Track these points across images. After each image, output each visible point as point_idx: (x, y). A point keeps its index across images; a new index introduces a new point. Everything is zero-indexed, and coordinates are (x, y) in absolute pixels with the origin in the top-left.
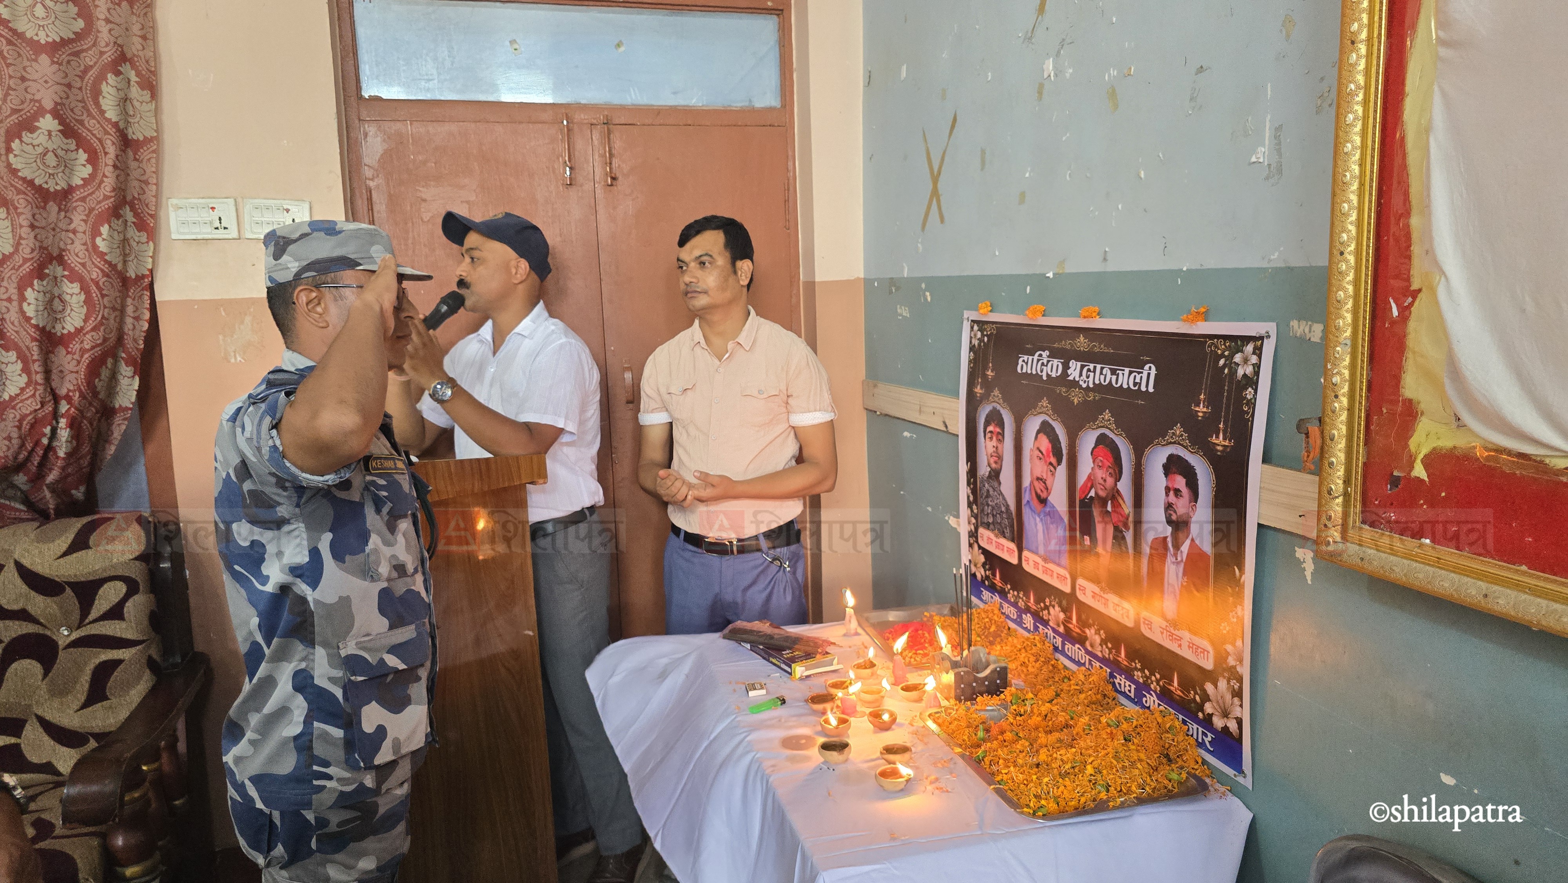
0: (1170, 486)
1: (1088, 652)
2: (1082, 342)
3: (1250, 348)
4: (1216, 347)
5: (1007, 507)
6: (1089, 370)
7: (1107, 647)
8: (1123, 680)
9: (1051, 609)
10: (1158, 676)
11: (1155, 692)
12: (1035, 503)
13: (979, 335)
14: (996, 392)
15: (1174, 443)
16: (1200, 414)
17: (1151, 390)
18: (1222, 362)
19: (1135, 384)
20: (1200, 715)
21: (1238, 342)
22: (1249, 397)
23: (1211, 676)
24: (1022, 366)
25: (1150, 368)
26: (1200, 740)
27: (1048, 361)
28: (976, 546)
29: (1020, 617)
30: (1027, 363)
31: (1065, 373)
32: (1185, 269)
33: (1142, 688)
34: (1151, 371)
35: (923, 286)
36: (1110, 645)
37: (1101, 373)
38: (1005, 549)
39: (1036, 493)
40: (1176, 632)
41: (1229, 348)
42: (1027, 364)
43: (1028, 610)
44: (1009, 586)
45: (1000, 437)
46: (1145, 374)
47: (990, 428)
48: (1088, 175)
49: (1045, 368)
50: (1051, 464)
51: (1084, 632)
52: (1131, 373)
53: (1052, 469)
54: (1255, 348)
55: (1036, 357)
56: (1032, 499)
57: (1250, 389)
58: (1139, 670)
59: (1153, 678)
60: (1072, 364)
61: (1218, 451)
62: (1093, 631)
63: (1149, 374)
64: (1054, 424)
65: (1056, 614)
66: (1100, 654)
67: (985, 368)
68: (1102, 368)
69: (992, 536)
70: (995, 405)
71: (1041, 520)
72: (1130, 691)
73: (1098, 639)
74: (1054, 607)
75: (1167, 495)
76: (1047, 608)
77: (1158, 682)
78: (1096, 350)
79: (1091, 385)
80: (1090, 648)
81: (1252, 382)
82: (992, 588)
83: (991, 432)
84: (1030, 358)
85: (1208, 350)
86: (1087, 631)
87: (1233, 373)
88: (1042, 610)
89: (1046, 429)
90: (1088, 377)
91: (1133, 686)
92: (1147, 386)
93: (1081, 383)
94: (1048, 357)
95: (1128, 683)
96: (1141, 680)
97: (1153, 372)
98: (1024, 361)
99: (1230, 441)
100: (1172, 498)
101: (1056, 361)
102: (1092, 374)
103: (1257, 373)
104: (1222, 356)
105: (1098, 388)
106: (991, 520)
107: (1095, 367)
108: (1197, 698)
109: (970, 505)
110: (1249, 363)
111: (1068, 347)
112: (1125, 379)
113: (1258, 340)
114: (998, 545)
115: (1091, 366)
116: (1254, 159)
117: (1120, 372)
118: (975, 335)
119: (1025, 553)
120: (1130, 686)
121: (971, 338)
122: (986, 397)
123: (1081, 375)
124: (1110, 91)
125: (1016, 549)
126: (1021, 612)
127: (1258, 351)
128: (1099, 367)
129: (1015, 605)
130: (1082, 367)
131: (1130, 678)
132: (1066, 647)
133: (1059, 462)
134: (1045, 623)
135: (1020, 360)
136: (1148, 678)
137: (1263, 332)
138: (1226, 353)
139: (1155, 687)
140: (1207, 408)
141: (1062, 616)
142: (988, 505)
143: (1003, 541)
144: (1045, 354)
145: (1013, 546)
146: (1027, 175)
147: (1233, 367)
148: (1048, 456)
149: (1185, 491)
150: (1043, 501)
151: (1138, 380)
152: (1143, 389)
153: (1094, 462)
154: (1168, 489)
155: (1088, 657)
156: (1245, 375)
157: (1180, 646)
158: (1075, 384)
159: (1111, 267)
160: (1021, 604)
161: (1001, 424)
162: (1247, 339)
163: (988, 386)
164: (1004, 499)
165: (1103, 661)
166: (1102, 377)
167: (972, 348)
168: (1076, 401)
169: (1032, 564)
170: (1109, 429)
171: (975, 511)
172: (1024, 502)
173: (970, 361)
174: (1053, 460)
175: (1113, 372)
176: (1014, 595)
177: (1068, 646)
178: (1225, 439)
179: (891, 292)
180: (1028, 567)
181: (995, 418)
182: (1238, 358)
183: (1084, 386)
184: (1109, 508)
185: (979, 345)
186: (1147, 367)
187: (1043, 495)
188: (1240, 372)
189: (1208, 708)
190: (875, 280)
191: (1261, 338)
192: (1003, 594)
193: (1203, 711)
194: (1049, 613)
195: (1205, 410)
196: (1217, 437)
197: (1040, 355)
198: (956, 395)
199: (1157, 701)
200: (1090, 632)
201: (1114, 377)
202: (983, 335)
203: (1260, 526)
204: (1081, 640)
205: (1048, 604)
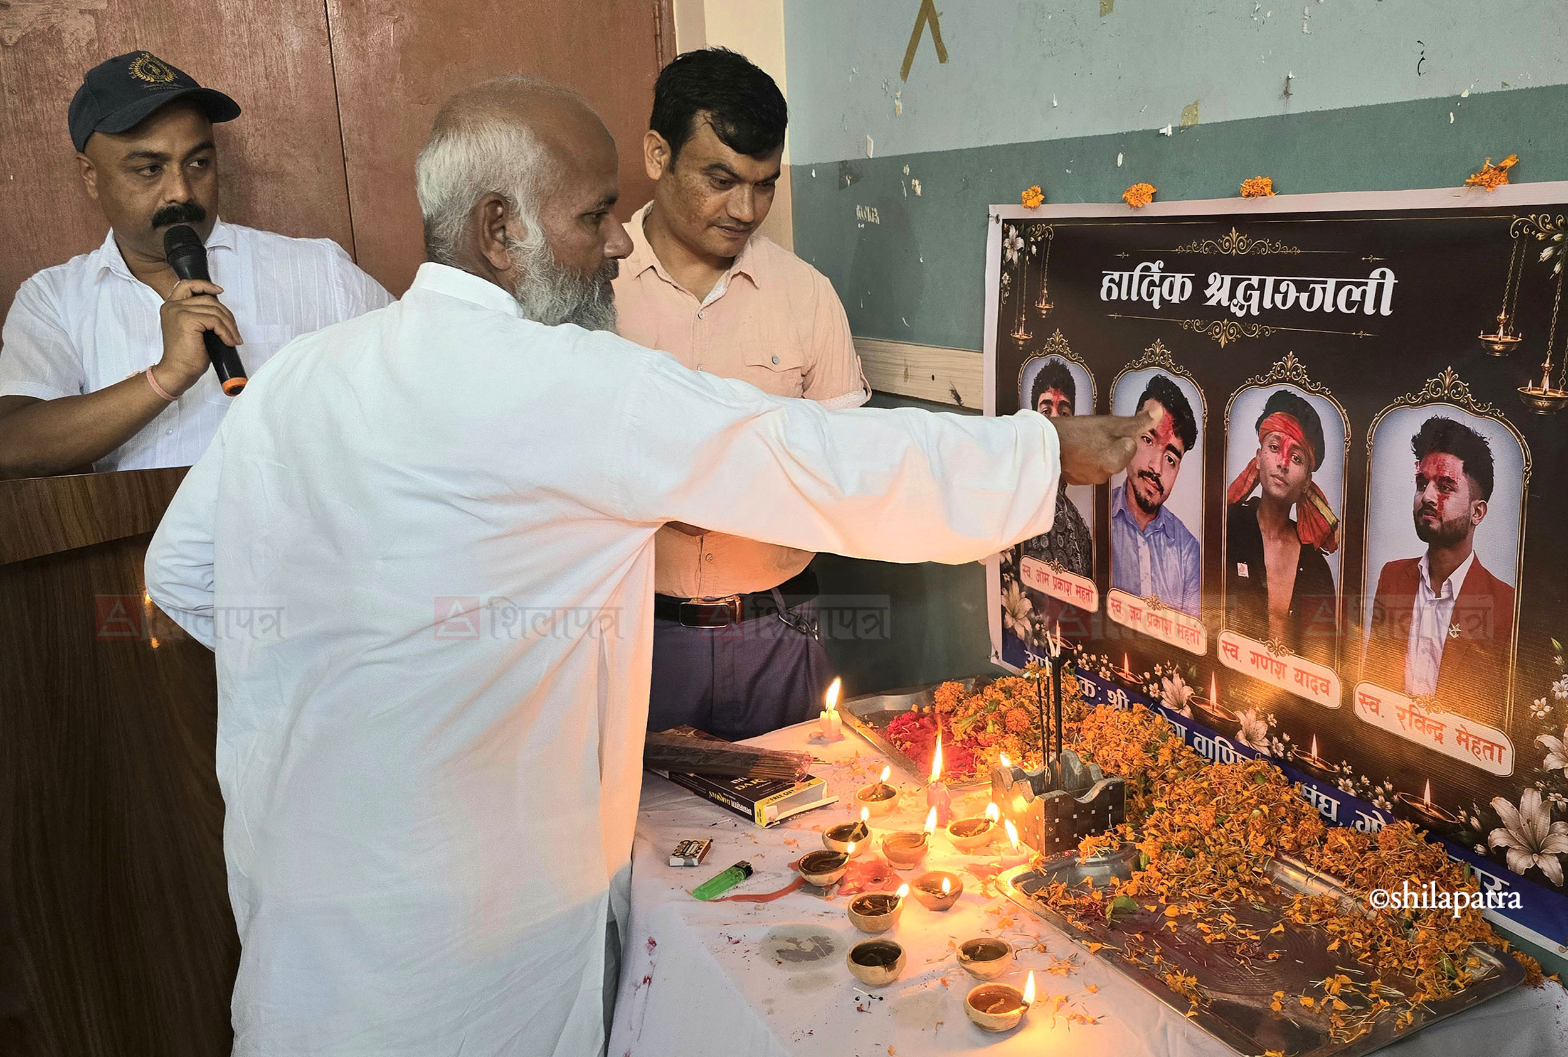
0: (1427, 473)
2: (1234, 242)
4: (1534, 226)
5: (1078, 520)
6: (1250, 287)
12: (1136, 514)
13: (1020, 243)
14: (1057, 336)
15: (1439, 399)
16: (1499, 347)
17: (1386, 310)
18: (1546, 253)
19: (1350, 304)
24: (1110, 290)
25: (1383, 274)
27: (1162, 279)
28: (1015, 586)
30: (1119, 285)
31: (1199, 296)
32: (1465, 95)
34: (1384, 279)
35: (907, 169)
36: (1285, 738)
37: (1276, 290)
38: (1074, 589)
39: (1139, 497)
45: (1066, 409)
46: (1373, 284)
47: (1046, 395)
49: (1157, 290)
50: (1170, 447)
52: (1339, 287)
53: (1173, 456)
55: (1137, 273)
56: (1130, 507)
60: (1214, 279)
61: (1537, 408)
63: (1380, 288)
64: (1178, 382)
67: (1036, 297)
68: (1277, 285)
69: (1047, 569)
70: (1055, 356)
71: (1148, 540)
75: (1421, 488)
78: (1265, 251)
79: (1255, 312)
83: (1047, 401)
84: (1126, 275)
85: (1514, 235)
86: (1240, 714)
89: (1159, 390)
90: (1247, 298)
92: (1377, 304)
93: (1233, 309)
94: (1163, 270)
97: (1390, 280)
98: (1112, 281)
100: (1432, 493)
101: (1179, 276)
102: (1256, 295)
104: (1548, 242)
105: (1269, 316)
106: (1044, 546)
111: (1205, 251)
112: (1328, 296)
114: (1060, 584)
115: (1255, 280)
117: (1318, 287)
118: (1013, 245)
119: (1114, 594)
121: (1004, 249)
122: (1036, 346)
123: (1232, 295)
125: (1095, 590)
128: (1270, 281)
130: (1234, 285)
133: (1188, 444)
135: (1106, 282)
138: (1556, 237)
140: (1515, 335)
143: (1069, 578)
144: (1156, 267)
148: (1168, 437)
149: (1461, 479)
150: (1153, 509)
151: (1356, 298)
152: (1369, 310)
153: (1262, 441)
154: (1422, 479)
158: (1221, 312)
159: (1299, 106)
161: (1068, 388)
163: (1041, 329)
164: (1072, 508)
166: (1278, 298)
167: (1006, 266)
168: (1223, 342)
170: (1296, 383)
172: (1113, 512)
173: (1003, 289)
174: (1175, 442)
175: (1301, 287)
178: (1554, 387)
179: (841, 184)
181: (1055, 379)
183: (1240, 313)
184: (1294, 516)
185: (1021, 260)
186: (1376, 274)
187: (1154, 500)
195: (1509, 338)
196: (1538, 384)
197: (1147, 269)
198: (978, 346)
201: (1304, 297)
202: (1028, 243)
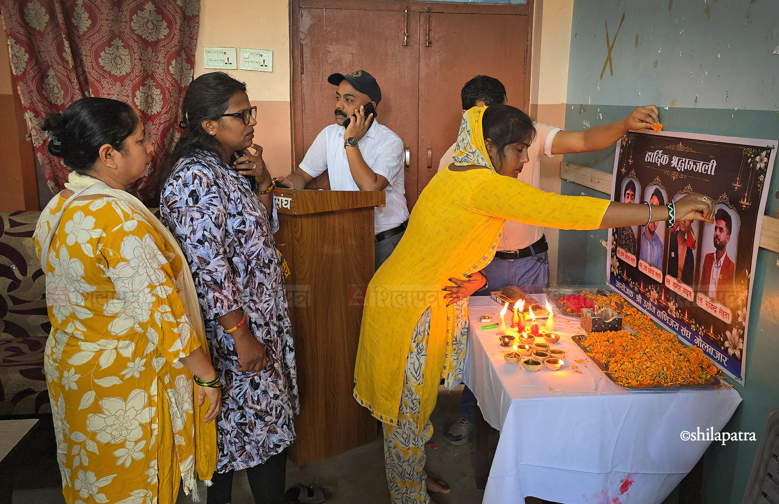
0: (717, 226)
1: (668, 315)
2: (680, 146)
3: (764, 153)
4: (748, 152)
5: (633, 235)
6: (682, 162)
7: (678, 312)
8: (685, 330)
9: (651, 292)
10: (703, 328)
11: (701, 336)
12: (648, 234)
14: (633, 172)
15: (722, 203)
16: (736, 188)
17: (713, 174)
18: (750, 160)
19: (705, 170)
20: (722, 348)
21: (758, 150)
22: (761, 180)
23: (729, 327)
24: (648, 158)
25: (713, 162)
26: (721, 361)
27: (662, 156)
28: (615, 257)
29: (635, 296)
31: (670, 163)
32: (736, 109)
33: (695, 334)
34: (713, 163)
35: (599, 110)
36: (680, 311)
37: (688, 164)
38: (630, 259)
39: (649, 228)
40: (714, 304)
41: (754, 153)
42: (651, 157)
43: (639, 292)
44: (630, 279)
45: (633, 197)
46: (711, 164)
47: (628, 192)
48: (691, 54)
49: (660, 159)
51: (668, 304)
52: (703, 164)
54: (766, 154)
55: (655, 153)
56: (646, 231)
57: (762, 176)
58: (694, 324)
59: (701, 329)
60: (674, 158)
61: (743, 208)
62: (672, 303)
63: (712, 165)
65: (654, 294)
66: (674, 316)
67: (629, 158)
68: (689, 161)
69: (624, 251)
70: (631, 178)
71: (650, 243)
72: (688, 336)
73: (674, 308)
74: (653, 291)
75: (716, 231)
76: (649, 291)
77: (703, 330)
78: (687, 151)
79: (683, 170)
80: (669, 313)
81: (763, 172)
82: (622, 281)
83: (628, 194)
84: (652, 154)
85: (743, 154)
86: (669, 303)
87: (754, 166)
88: (647, 292)
89: (657, 193)
90: (681, 166)
91: (690, 333)
92: (711, 172)
93: (678, 169)
94: (662, 153)
95: (688, 331)
96: (694, 330)
97: (715, 164)
98: (649, 155)
99: (749, 202)
100: (718, 232)
101: (666, 156)
102: (683, 164)
103: (766, 167)
104: (750, 157)
105: (686, 171)
106: (624, 243)
107: (685, 160)
108: (722, 339)
109: (613, 234)
110: (763, 161)
111: (673, 149)
112: (700, 167)
113: (769, 149)
114: (627, 257)
116: (775, 52)
117: (698, 164)
118: (624, 140)
119: (641, 261)
120: (688, 333)
122: (627, 174)
123: (678, 164)
124: (707, 8)
125: (636, 259)
126: (636, 293)
127: (768, 155)
128: (687, 160)
129: (632, 289)
130: (679, 160)
131: (689, 328)
132: (658, 312)
134: (648, 300)
135: (647, 155)
136: (698, 328)
137: (771, 146)
138: (752, 156)
139: (701, 334)
140: (740, 185)
141: (657, 295)
142: (623, 234)
143: (629, 254)
144: (661, 152)
145: (634, 257)
146: (660, 52)
147: (755, 163)
149: (725, 229)
150: (652, 233)
151: (706, 168)
152: (709, 173)
154: (716, 228)
155: (668, 318)
156: (760, 168)
157: (715, 311)
158: (674, 169)
159: (699, 106)
160: (636, 289)
161: (634, 190)
162: (763, 149)
163: (629, 169)
164: (632, 231)
165: (676, 319)
166: (689, 166)
167: (622, 147)
168: (674, 179)
169: (644, 268)
171: (616, 238)
172: (642, 233)
173: (620, 154)
175: (695, 163)
176: (633, 284)
177: (659, 312)
178: (747, 202)
179: (580, 113)
180: (641, 269)
181: (631, 186)
182: (758, 159)
183: (679, 170)
184: (686, 238)
185: (626, 144)
187: (652, 230)
188: (758, 166)
189: (727, 344)
190: (572, 105)
191: (770, 149)
192: (627, 284)
193: (724, 346)
194: (650, 294)
195: (739, 186)
196: (744, 200)
197: (658, 153)
198: (612, 172)
199: (701, 341)
200: (671, 304)
201: (695, 166)
202: (628, 140)
203: (760, 248)
204: (665, 308)
205: (650, 289)
